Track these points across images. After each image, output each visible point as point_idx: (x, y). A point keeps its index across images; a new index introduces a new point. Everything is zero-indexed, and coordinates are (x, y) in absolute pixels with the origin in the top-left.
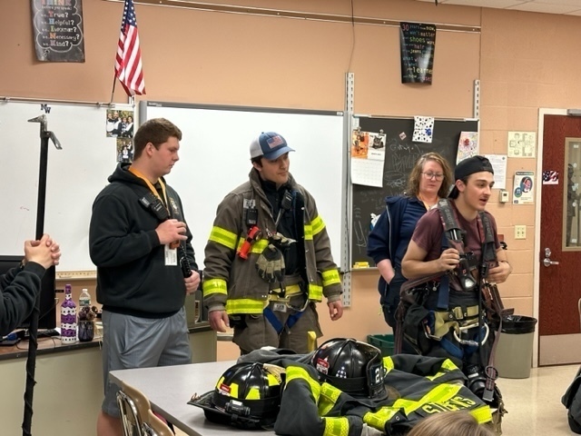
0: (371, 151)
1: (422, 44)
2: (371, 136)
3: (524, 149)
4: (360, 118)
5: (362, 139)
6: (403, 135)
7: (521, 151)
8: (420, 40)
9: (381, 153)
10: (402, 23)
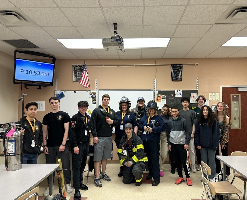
0: (162, 100)
1: (178, 70)
2: (162, 96)
3: (215, 98)
4: (158, 91)
5: (159, 97)
6: (172, 95)
7: (214, 98)
8: (177, 69)
9: (165, 100)
10: (171, 65)
